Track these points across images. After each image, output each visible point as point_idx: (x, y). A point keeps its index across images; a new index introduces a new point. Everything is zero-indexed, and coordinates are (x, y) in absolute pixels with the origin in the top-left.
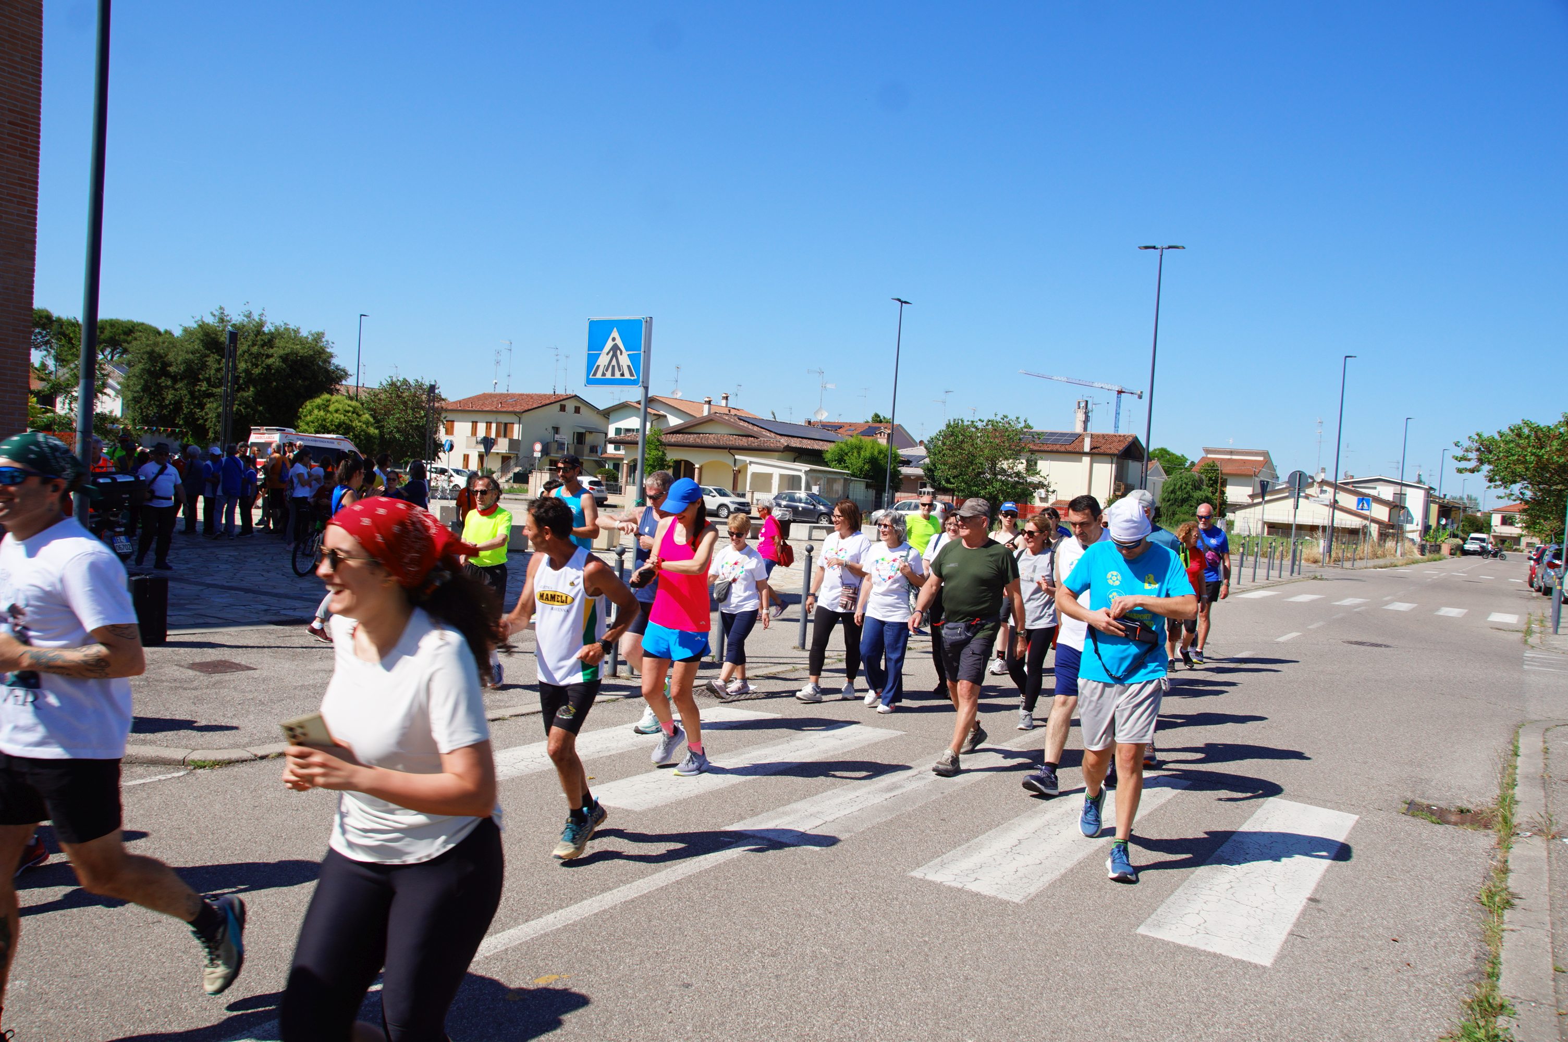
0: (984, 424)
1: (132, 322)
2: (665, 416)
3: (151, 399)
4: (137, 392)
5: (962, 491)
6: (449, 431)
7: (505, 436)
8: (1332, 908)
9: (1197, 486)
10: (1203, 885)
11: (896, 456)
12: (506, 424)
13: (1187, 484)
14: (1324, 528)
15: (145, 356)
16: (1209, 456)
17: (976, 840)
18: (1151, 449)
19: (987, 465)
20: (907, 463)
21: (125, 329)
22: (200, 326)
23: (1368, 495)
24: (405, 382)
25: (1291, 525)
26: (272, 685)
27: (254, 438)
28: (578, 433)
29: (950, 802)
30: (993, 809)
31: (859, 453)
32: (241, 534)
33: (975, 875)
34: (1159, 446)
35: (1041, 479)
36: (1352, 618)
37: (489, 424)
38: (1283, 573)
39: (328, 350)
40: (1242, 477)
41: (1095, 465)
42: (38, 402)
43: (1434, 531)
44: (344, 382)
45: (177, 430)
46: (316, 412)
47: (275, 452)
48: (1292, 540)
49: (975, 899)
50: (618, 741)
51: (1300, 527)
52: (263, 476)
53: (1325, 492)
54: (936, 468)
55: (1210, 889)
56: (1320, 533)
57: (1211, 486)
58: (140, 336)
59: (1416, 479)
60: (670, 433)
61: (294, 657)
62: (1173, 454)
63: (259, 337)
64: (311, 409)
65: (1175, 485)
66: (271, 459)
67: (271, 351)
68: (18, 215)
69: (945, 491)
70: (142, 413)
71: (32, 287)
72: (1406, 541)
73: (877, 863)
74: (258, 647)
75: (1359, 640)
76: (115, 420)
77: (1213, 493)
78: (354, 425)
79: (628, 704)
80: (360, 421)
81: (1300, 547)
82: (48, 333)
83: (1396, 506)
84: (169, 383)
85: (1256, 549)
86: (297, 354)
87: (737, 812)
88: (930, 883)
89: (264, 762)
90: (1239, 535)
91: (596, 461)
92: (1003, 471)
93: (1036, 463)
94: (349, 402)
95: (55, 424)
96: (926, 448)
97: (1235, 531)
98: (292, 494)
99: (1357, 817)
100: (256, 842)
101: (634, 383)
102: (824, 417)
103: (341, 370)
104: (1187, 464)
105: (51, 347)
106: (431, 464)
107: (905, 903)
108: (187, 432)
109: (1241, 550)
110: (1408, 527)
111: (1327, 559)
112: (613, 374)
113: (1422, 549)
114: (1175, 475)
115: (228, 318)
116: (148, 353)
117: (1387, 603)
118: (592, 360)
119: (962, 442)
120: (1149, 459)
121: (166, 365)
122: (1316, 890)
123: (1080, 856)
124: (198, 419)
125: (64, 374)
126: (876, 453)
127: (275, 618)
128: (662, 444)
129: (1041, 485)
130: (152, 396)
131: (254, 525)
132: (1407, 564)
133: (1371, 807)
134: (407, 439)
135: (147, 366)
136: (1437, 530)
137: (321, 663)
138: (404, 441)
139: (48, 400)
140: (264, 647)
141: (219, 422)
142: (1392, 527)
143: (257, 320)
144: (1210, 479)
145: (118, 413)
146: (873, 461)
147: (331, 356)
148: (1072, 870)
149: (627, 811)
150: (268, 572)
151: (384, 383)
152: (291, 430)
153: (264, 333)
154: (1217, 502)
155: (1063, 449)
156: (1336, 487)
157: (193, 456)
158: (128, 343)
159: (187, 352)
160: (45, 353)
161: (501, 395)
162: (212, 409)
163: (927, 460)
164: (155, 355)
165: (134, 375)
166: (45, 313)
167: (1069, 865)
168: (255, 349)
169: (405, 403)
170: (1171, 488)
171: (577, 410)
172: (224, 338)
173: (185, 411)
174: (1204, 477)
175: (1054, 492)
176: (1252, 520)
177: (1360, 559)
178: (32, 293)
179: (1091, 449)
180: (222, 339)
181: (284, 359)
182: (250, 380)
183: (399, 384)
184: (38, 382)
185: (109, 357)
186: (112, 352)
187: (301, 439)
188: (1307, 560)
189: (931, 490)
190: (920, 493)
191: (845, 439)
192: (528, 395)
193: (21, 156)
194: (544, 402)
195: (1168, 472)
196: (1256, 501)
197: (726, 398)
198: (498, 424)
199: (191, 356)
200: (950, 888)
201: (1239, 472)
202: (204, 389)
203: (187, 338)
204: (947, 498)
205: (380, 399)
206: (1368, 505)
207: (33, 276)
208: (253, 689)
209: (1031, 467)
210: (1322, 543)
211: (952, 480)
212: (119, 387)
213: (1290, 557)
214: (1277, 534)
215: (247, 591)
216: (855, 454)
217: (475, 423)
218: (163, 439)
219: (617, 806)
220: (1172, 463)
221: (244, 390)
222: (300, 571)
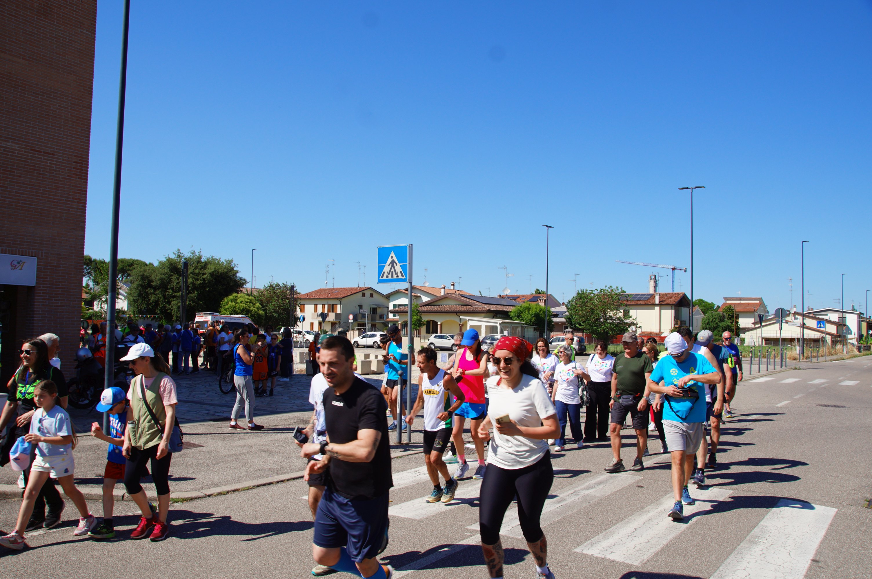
0: (599, 291)
1: (132, 259)
2: (420, 297)
3: (143, 300)
4: (136, 297)
5: (588, 330)
6: (302, 310)
7: (333, 312)
8: (828, 566)
9: (722, 319)
10: (745, 552)
11: (550, 312)
12: (333, 305)
13: (716, 319)
14: (798, 339)
15: (140, 278)
16: (727, 302)
17: (610, 529)
18: (694, 300)
19: (601, 314)
20: (556, 315)
21: (130, 264)
22: (167, 260)
23: (823, 319)
24: (278, 285)
25: (779, 338)
26: (213, 455)
27: (197, 319)
28: (373, 308)
29: (594, 508)
30: (619, 511)
31: (528, 311)
32: (192, 371)
33: (611, 550)
34: (698, 298)
35: (633, 321)
36: (819, 391)
37: (324, 305)
38: (776, 366)
39: (235, 269)
40: (748, 313)
41: (662, 311)
42: (85, 305)
43: (865, 338)
44: (244, 286)
45: (157, 316)
46: (230, 303)
47: (210, 326)
48: (780, 347)
49: (612, 564)
50: (404, 480)
51: (784, 340)
52: (203, 340)
53: (797, 318)
54: (572, 317)
55: (750, 555)
56: (796, 342)
57: (730, 319)
58: (137, 267)
59: (851, 308)
60: (423, 306)
61: (224, 439)
62: (707, 302)
63: (199, 265)
64: (228, 302)
65: (709, 320)
66: (208, 330)
67: (205, 271)
68: (77, 209)
69: (578, 330)
70: (138, 308)
71: (84, 245)
72: (849, 344)
73: (555, 544)
74: (204, 434)
75: (826, 403)
76: (124, 312)
77: (731, 323)
78: (251, 309)
79: (409, 458)
80: (254, 307)
81: (785, 351)
82: (90, 268)
83: (840, 325)
84: (152, 291)
85: (759, 354)
86: (218, 272)
87: (474, 518)
88: (586, 555)
89: (210, 498)
90: (748, 346)
91: (383, 323)
92: (610, 318)
93: (629, 312)
94: (248, 297)
95: (94, 316)
96: (566, 306)
97: (746, 343)
98: (219, 348)
99: (836, 510)
100: (208, 543)
101: (404, 280)
102: (508, 292)
103: (243, 280)
104: (715, 308)
105: (91, 275)
106: (293, 328)
107: (572, 568)
108: (162, 317)
109: (750, 355)
110: (849, 336)
111: (802, 357)
112: (392, 276)
113: (859, 349)
114: (709, 314)
115: (182, 255)
116: (141, 276)
117: (841, 381)
118: (380, 269)
119: (587, 302)
120: (693, 306)
121: (150, 281)
122: (816, 555)
123: (671, 536)
124: (168, 310)
125: (98, 289)
126: (538, 311)
127: (212, 418)
128: (419, 312)
129: (632, 324)
130: (144, 298)
131: (199, 367)
132: (850, 358)
133: (844, 504)
134: (279, 316)
135: (141, 283)
136: (867, 337)
137: (239, 442)
138: (278, 317)
139: (90, 304)
140: (207, 434)
141: (179, 311)
142: (839, 337)
143: (198, 255)
144: (729, 315)
145: (125, 308)
146: (537, 315)
147: (237, 272)
148: (667, 545)
149: (411, 519)
150: (208, 392)
151: (266, 286)
152: (217, 314)
153: (202, 262)
154: (734, 328)
155: (643, 303)
156: (804, 316)
157: (166, 330)
158: (131, 271)
159: (161, 274)
160: (88, 278)
161: (330, 289)
162: (175, 304)
163: (567, 314)
164: (145, 276)
165: (134, 288)
166: (88, 257)
167: (665, 542)
168: (197, 271)
169: (278, 297)
170: (707, 322)
171: (372, 295)
172: (181, 266)
173: (161, 306)
174: (725, 314)
175: (640, 327)
176: (755, 337)
177: (822, 356)
178: (84, 248)
179: (660, 302)
180: (179, 266)
181: (212, 274)
182: (195, 287)
183: (274, 286)
184: (85, 294)
185: (121, 279)
186: (122, 276)
187: (223, 319)
188: (790, 358)
189: (570, 330)
190: (565, 332)
191: (521, 304)
192: (344, 289)
193: (79, 178)
194: (353, 292)
195: (704, 312)
196: (757, 326)
197: (454, 285)
198: (329, 305)
199: (163, 276)
200: (597, 558)
201: (746, 310)
202: (170, 293)
203: (161, 267)
204: (580, 334)
205: (264, 295)
206: (824, 325)
207: (84, 239)
208: (203, 458)
209: (626, 315)
210: (798, 349)
211: (582, 324)
212: (126, 295)
213: (780, 356)
214: (771, 344)
215: (197, 403)
216: (527, 312)
217: (316, 305)
218: (149, 321)
219: (406, 517)
220: (706, 307)
221: (191, 293)
222: (225, 391)
